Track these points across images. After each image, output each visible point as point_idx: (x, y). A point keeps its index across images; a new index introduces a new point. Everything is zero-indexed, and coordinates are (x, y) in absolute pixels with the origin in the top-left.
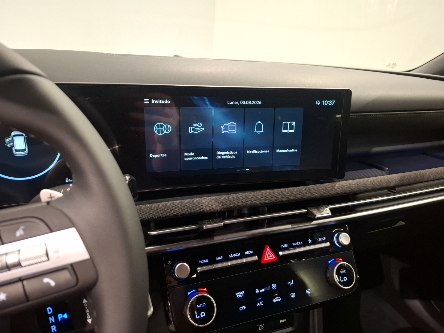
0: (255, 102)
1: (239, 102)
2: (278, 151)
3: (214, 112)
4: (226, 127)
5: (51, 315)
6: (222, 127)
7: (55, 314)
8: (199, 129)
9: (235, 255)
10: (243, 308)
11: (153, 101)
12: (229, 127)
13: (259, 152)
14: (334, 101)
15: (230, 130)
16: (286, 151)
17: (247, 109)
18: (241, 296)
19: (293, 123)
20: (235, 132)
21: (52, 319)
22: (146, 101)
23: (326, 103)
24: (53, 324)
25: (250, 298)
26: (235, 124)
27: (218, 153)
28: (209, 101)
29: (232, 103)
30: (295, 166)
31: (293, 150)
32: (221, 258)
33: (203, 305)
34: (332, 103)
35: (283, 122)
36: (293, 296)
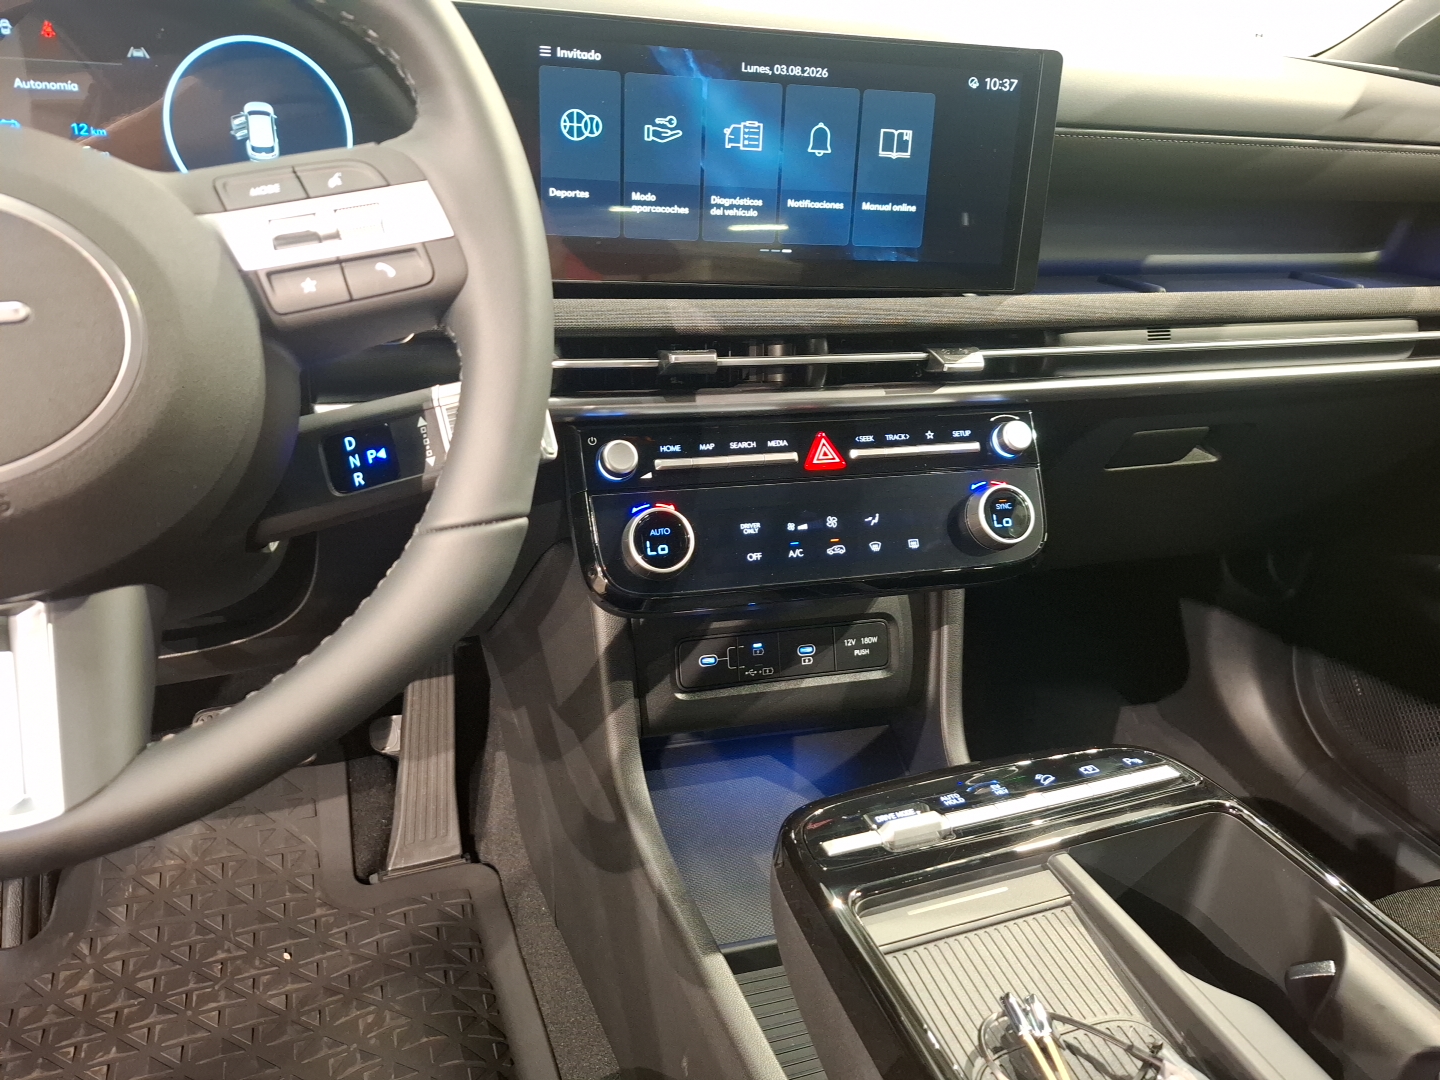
0: (811, 72)
1: (772, 69)
2: (866, 206)
3: (708, 91)
4: (736, 132)
5: (352, 453)
6: (727, 131)
7: (361, 451)
8: (670, 133)
9: (744, 445)
10: (756, 556)
11: (561, 53)
12: (745, 133)
13: (818, 205)
14: (1016, 81)
15: (746, 142)
16: (887, 208)
17: (790, 87)
18: (752, 531)
19: (908, 135)
20: (757, 146)
21: (355, 461)
22: (545, 51)
23: (995, 86)
24: (357, 469)
25: (773, 541)
26: (758, 127)
27: (715, 200)
28: (698, 60)
29: (753, 69)
30: (908, 251)
31: (904, 208)
32: (711, 446)
33: (665, 531)
34: (1010, 85)
35: (883, 130)
36: (875, 547)
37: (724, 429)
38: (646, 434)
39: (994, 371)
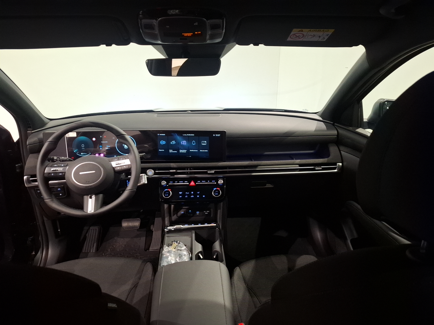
0: (192, 135)
1: (187, 135)
2: (201, 151)
3: (179, 138)
5: (127, 182)
9: (181, 182)
10: (181, 197)
11: (160, 135)
13: (194, 151)
16: (204, 151)
17: (189, 137)
18: (181, 193)
19: (206, 142)
22: (158, 135)
25: (183, 195)
27: (180, 150)
28: (177, 134)
29: (184, 135)
30: (207, 156)
31: (206, 151)
32: (177, 182)
33: (168, 193)
34: (219, 135)
35: (202, 141)
36: (198, 196)
37: (179, 180)
38: (168, 180)
39: (216, 173)
